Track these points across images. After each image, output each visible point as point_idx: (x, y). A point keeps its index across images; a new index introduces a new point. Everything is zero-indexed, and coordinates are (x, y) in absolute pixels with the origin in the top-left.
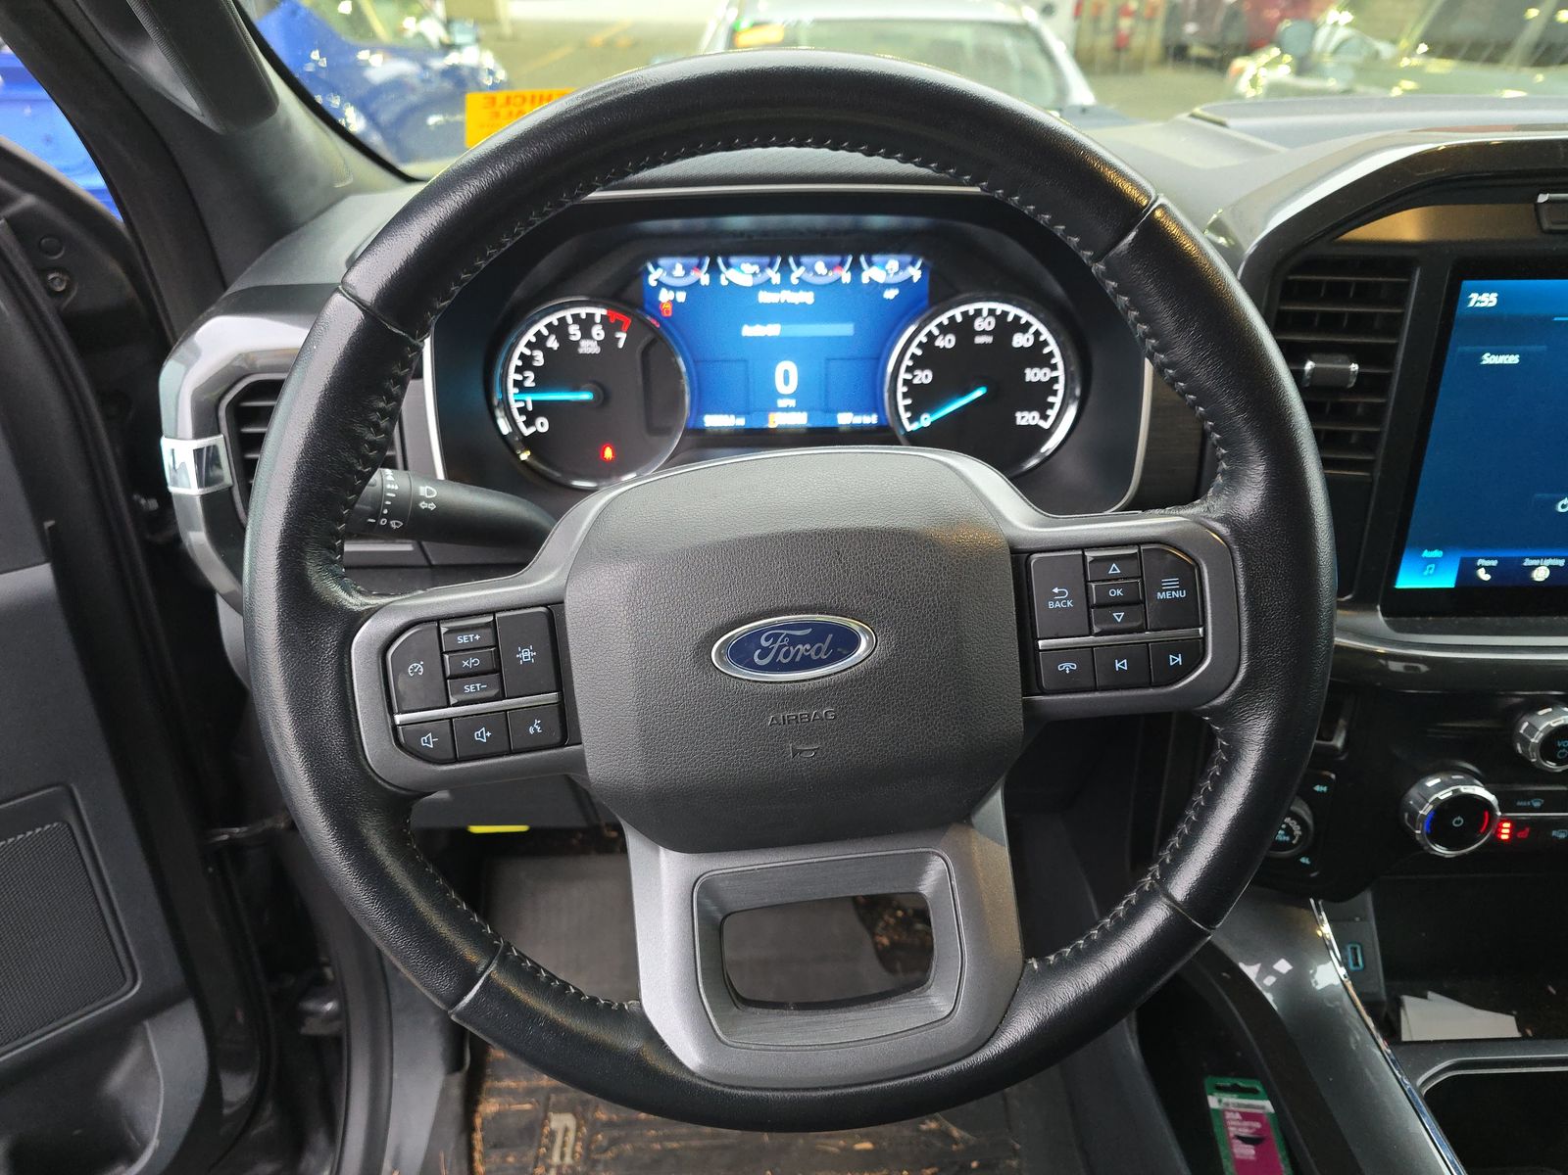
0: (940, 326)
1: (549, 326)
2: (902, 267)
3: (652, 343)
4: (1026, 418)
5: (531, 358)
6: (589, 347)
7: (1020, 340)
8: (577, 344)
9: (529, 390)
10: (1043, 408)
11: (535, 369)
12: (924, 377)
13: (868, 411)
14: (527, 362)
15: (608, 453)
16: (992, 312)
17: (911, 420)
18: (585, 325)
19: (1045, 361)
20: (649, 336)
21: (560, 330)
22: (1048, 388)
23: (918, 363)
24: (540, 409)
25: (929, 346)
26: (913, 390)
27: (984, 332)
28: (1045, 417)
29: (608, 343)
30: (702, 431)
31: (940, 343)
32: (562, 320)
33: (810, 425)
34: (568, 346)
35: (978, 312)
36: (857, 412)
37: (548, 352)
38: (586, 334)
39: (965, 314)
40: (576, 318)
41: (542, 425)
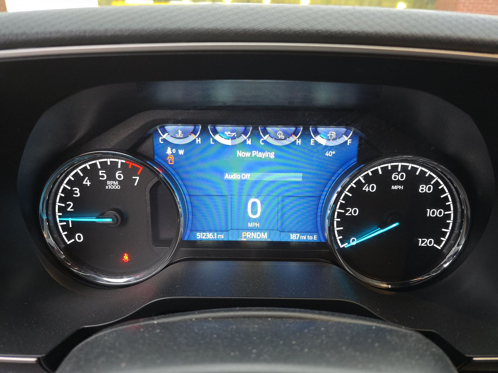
0: (366, 177)
1: (84, 170)
2: (338, 136)
3: (158, 184)
4: (425, 242)
5: (72, 192)
6: (113, 185)
7: (423, 189)
8: (105, 182)
9: (70, 214)
10: (437, 237)
11: (74, 200)
12: (353, 212)
13: (311, 232)
14: (68, 195)
15: (126, 257)
16: (404, 168)
17: (342, 242)
18: (111, 170)
19: (442, 204)
20: (155, 180)
21: (92, 173)
22: (442, 222)
23: (349, 203)
24: (78, 226)
25: (357, 190)
26: (344, 220)
27: (398, 183)
28: (438, 242)
29: (126, 183)
30: (194, 244)
31: (366, 188)
32: (94, 166)
33: (269, 240)
34: (98, 184)
35: (395, 168)
36: (302, 232)
37: (83, 188)
38: (111, 177)
39: (384, 169)
40: (103, 164)
41: (79, 238)
